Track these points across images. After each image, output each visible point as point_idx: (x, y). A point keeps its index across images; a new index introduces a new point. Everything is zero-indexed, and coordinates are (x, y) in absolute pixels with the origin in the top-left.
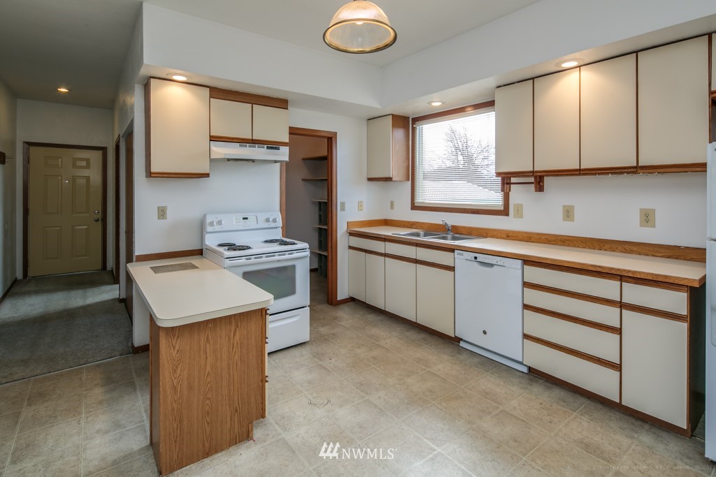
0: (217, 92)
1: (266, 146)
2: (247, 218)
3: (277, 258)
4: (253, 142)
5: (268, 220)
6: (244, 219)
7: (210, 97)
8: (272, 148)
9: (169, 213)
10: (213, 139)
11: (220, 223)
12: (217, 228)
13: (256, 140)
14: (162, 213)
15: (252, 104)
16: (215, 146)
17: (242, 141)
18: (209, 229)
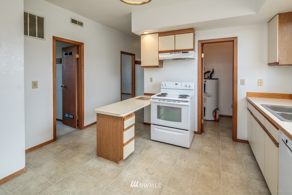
0: (161, 34)
1: (181, 52)
2: (177, 84)
3: (172, 103)
4: (175, 51)
5: (186, 86)
6: (176, 84)
7: (159, 36)
8: (184, 53)
9: (153, 80)
10: (160, 52)
11: (165, 85)
12: (165, 87)
13: (176, 50)
14: (151, 80)
15: (175, 35)
16: (161, 55)
17: (171, 52)
18: (162, 87)
